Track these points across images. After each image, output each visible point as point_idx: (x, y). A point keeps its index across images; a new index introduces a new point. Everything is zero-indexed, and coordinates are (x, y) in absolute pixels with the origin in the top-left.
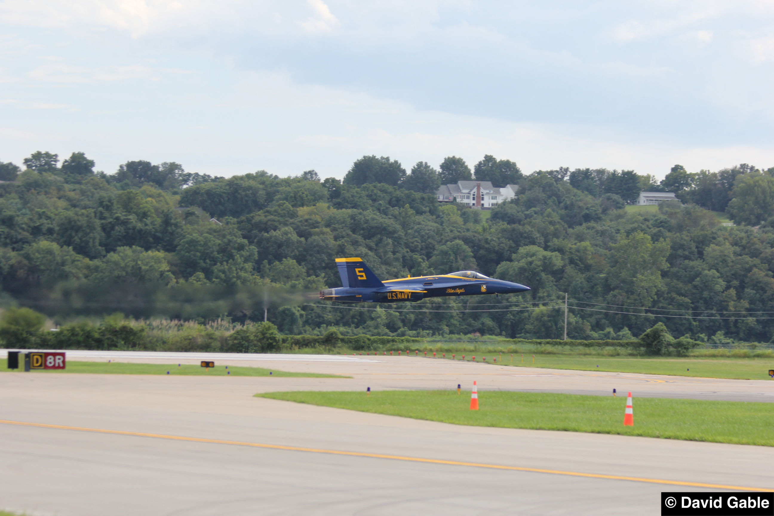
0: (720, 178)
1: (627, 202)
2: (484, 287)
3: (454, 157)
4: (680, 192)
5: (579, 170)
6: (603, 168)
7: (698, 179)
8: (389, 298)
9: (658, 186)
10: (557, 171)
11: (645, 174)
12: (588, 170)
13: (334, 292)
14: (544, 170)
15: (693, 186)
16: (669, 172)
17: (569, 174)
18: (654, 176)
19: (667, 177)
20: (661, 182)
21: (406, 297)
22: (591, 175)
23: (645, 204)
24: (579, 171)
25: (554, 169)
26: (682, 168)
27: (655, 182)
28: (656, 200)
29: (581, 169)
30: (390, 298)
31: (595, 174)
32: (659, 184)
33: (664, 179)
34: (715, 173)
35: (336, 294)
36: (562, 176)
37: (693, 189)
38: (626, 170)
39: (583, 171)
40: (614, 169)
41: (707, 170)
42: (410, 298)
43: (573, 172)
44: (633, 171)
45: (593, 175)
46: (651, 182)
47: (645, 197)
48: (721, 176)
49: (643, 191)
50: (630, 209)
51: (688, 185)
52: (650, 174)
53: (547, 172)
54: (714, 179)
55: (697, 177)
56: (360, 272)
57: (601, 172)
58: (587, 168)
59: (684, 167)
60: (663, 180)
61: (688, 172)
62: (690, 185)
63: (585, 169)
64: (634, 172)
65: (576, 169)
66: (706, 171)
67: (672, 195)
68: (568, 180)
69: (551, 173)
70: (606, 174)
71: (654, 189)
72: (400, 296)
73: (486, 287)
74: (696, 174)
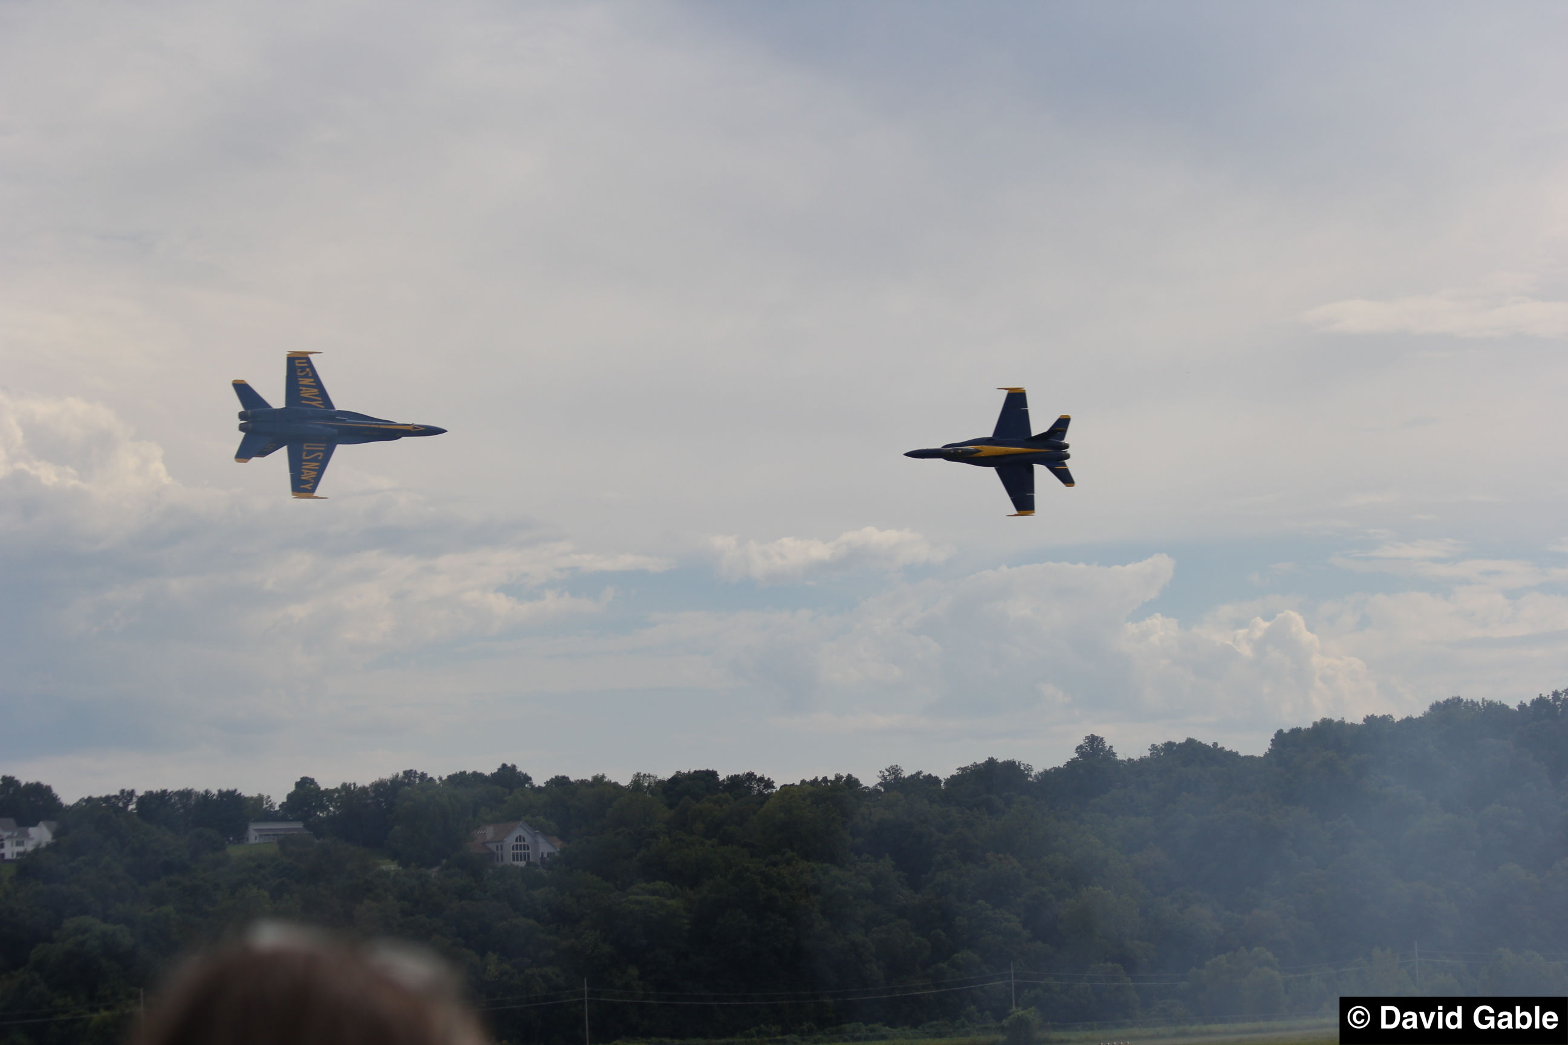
0: (373, 795)
1: (229, 840)
4: (310, 820)
5: (151, 793)
6: (189, 788)
7: (338, 797)
9: (277, 811)
10: (116, 797)
11: (255, 795)
12: (164, 792)
14: (96, 795)
15: (331, 808)
16: (292, 788)
17: (135, 799)
18: (269, 797)
19: (289, 796)
20: (280, 806)
22: (170, 799)
23: (257, 841)
24: (150, 795)
25: (112, 794)
26: (312, 781)
27: (271, 806)
28: (274, 835)
29: (155, 792)
31: (177, 798)
32: (277, 808)
33: (285, 800)
34: (364, 787)
36: (124, 803)
37: (331, 814)
38: (225, 790)
39: (157, 794)
40: (205, 789)
41: (352, 783)
43: (142, 796)
44: (236, 790)
45: (173, 801)
46: (265, 806)
47: (256, 830)
48: (374, 792)
49: (254, 821)
50: (235, 851)
51: (324, 808)
52: (262, 793)
53: (101, 799)
54: (364, 796)
55: (336, 795)
58: (163, 788)
59: (316, 781)
60: (283, 803)
61: (323, 788)
62: (327, 808)
63: (159, 791)
64: (238, 792)
65: (146, 792)
66: (350, 785)
67: (300, 825)
68: (135, 809)
69: (108, 799)
70: (194, 797)
71: (269, 816)
74: (336, 790)
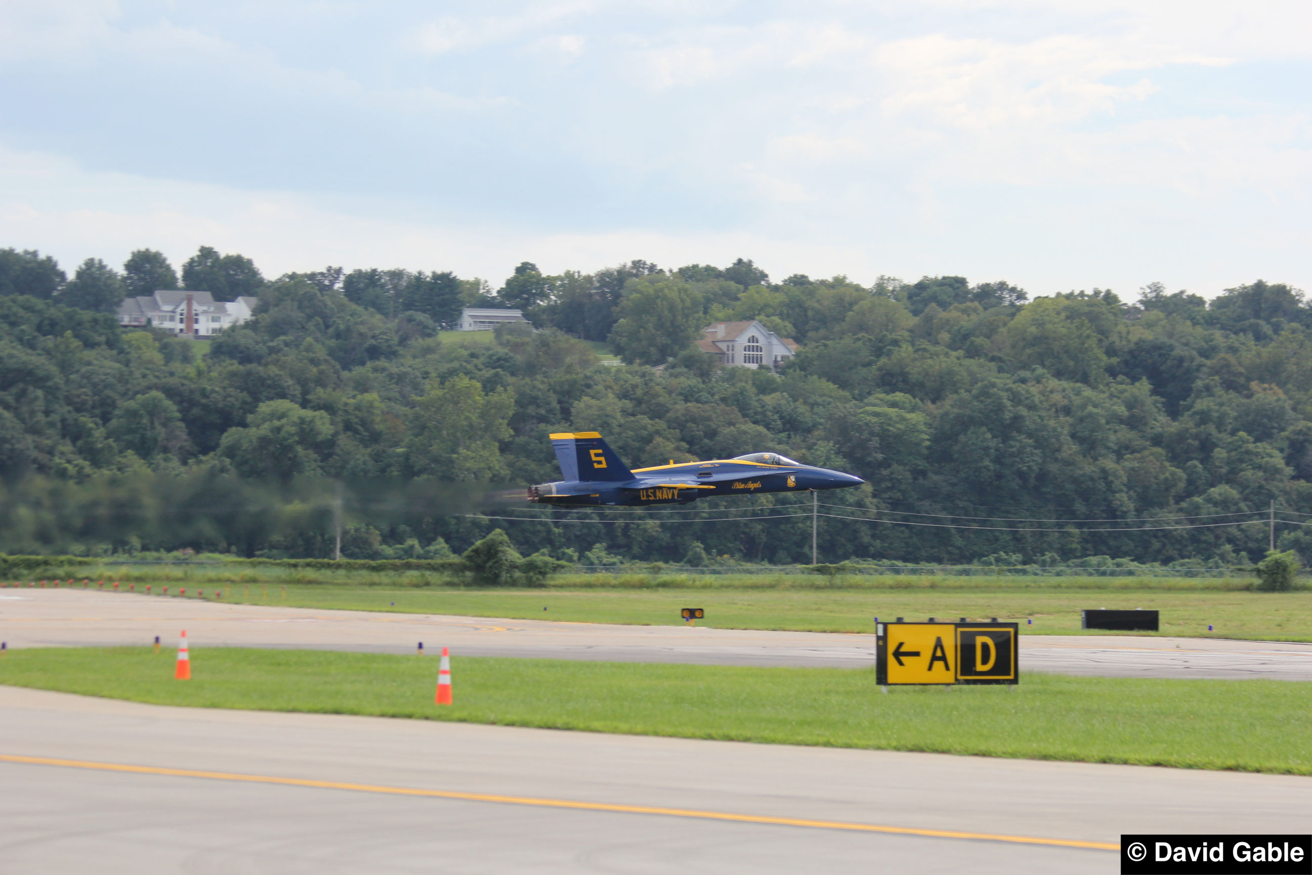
0: (598, 285)
1: (441, 326)
2: (792, 478)
3: (147, 250)
4: (530, 308)
5: (360, 271)
6: (401, 268)
7: (561, 286)
8: (642, 499)
9: (493, 297)
10: (322, 274)
11: (471, 279)
12: (374, 271)
13: (554, 489)
14: (300, 271)
15: (553, 297)
16: (511, 274)
17: (342, 278)
18: (486, 282)
19: (509, 283)
20: (498, 292)
21: (670, 497)
22: (379, 279)
23: (471, 329)
24: (359, 274)
25: (318, 270)
26: (533, 267)
27: (488, 291)
28: (490, 322)
29: (364, 271)
30: (645, 498)
31: (387, 278)
32: (495, 294)
33: (504, 286)
34: (589, 276)
35: (558, 492)
36: (330, 281)
37: (552, 303)
38: (439, 272)
39: (366, 273)
40: (418, 270)
41: (577, 271)
42: (676, 497)
43: (350, 275)
44: (451, 273)
45: (383, 281)
46: (481, 291)
47: (472, 316)
48: (599, 281)
49: (468, 307)
50: (446, 338)
51: (544, 296)
52: (479, 277)
53: (306, 275)
54: (589, 285)
55: (559, 282)
56: (597, 455)
57: (396, 275)
58: (374, 268)
59: (537, 266)
60: (502, 288)
61: (544, 275)
62: (547, 296)
63: (369, 270)
64: (453, 275)
65: (355, 271)
66: (574, 272)
67: (518, 313)
68: (342, 288)
69: (312, 276)
70: (405, 278)
71: (486, 303)
72: (660, 496)
73: (796, 478)
74: (558, 278)
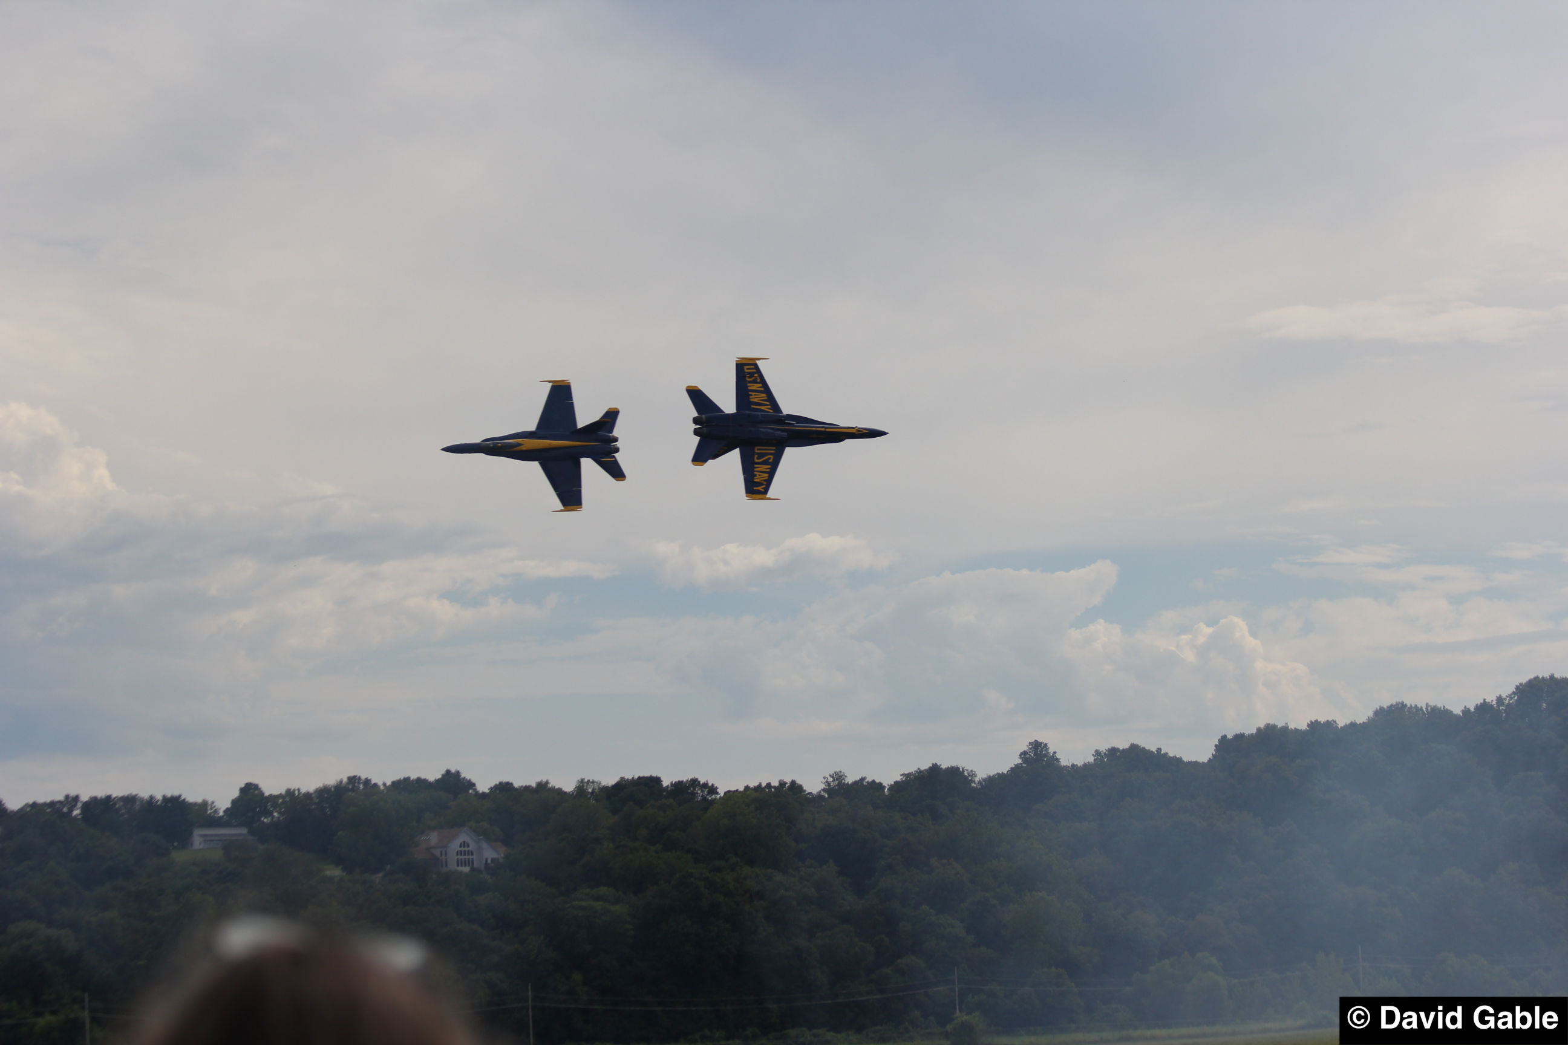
0: (317, 801)
1: (173, 845)
4: (255, 825)
5: (95, 798)
6: (134, 793)
7: (282, 803)
9: (222, 816)
10: (60, 802)
11: (199, 800)
12: (109, 797)
14: (40, 801)
15: (276, 814)
16: (236, 794)
17: (79, 805)
18: (213, 803)
19: (234, 802)
20: (225, 812)
22: (115, 804)
23: (201, 847)
24: (94, 800)
25: (57, 799)
26: (256, 787)
27: (216, 811)
28: (218, 840)
29: (99, 797)
31: (121, 804)
32: (221, 813)
33: (230, 806)
34: (308, 793)
36: (69, 808)
37: (275, 820)
38: (169, 795)
39: (101, 799)
40: (149, 794)
41: (296, 788)
43: (87, 802)
44: (180, 796)
45: (117, 806)
46: (209, 812)
47: (202, 836)
48: (318, 797)
49: (198, 827)
50: (179, 857)
51: (268, 813)
52: (206, 799)
53: (45, 804)
54: (309, 802)
55: (280, 801)
57: (130, 800)
58: (108, 794)
59: (260, 786)
60: (227, 808)
61: (267, 794)
62: (271, 814)
63: (104, 797)
64: (182, 798)
65: (91, 798)
66: (294, 790)
67: (244, 831)
68: (79, 815)
69: (52, 804)
70: (138, 803)
71: (213, 821)
74: (280, 796)
